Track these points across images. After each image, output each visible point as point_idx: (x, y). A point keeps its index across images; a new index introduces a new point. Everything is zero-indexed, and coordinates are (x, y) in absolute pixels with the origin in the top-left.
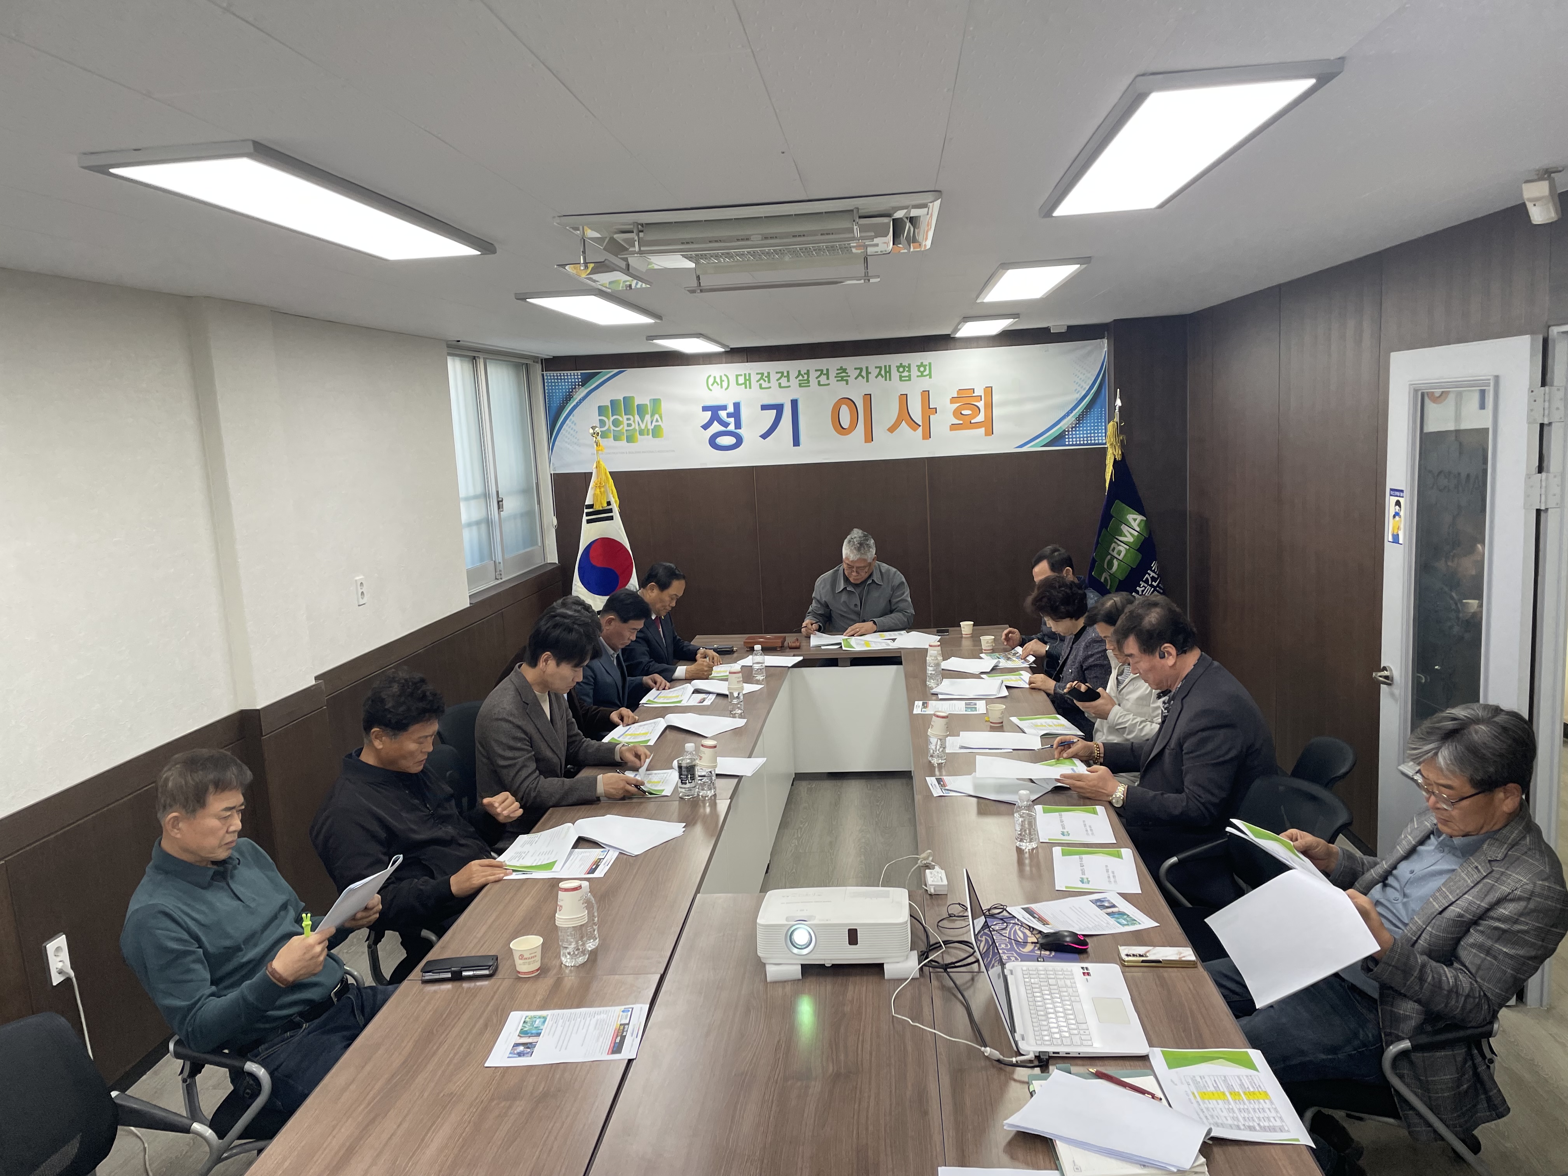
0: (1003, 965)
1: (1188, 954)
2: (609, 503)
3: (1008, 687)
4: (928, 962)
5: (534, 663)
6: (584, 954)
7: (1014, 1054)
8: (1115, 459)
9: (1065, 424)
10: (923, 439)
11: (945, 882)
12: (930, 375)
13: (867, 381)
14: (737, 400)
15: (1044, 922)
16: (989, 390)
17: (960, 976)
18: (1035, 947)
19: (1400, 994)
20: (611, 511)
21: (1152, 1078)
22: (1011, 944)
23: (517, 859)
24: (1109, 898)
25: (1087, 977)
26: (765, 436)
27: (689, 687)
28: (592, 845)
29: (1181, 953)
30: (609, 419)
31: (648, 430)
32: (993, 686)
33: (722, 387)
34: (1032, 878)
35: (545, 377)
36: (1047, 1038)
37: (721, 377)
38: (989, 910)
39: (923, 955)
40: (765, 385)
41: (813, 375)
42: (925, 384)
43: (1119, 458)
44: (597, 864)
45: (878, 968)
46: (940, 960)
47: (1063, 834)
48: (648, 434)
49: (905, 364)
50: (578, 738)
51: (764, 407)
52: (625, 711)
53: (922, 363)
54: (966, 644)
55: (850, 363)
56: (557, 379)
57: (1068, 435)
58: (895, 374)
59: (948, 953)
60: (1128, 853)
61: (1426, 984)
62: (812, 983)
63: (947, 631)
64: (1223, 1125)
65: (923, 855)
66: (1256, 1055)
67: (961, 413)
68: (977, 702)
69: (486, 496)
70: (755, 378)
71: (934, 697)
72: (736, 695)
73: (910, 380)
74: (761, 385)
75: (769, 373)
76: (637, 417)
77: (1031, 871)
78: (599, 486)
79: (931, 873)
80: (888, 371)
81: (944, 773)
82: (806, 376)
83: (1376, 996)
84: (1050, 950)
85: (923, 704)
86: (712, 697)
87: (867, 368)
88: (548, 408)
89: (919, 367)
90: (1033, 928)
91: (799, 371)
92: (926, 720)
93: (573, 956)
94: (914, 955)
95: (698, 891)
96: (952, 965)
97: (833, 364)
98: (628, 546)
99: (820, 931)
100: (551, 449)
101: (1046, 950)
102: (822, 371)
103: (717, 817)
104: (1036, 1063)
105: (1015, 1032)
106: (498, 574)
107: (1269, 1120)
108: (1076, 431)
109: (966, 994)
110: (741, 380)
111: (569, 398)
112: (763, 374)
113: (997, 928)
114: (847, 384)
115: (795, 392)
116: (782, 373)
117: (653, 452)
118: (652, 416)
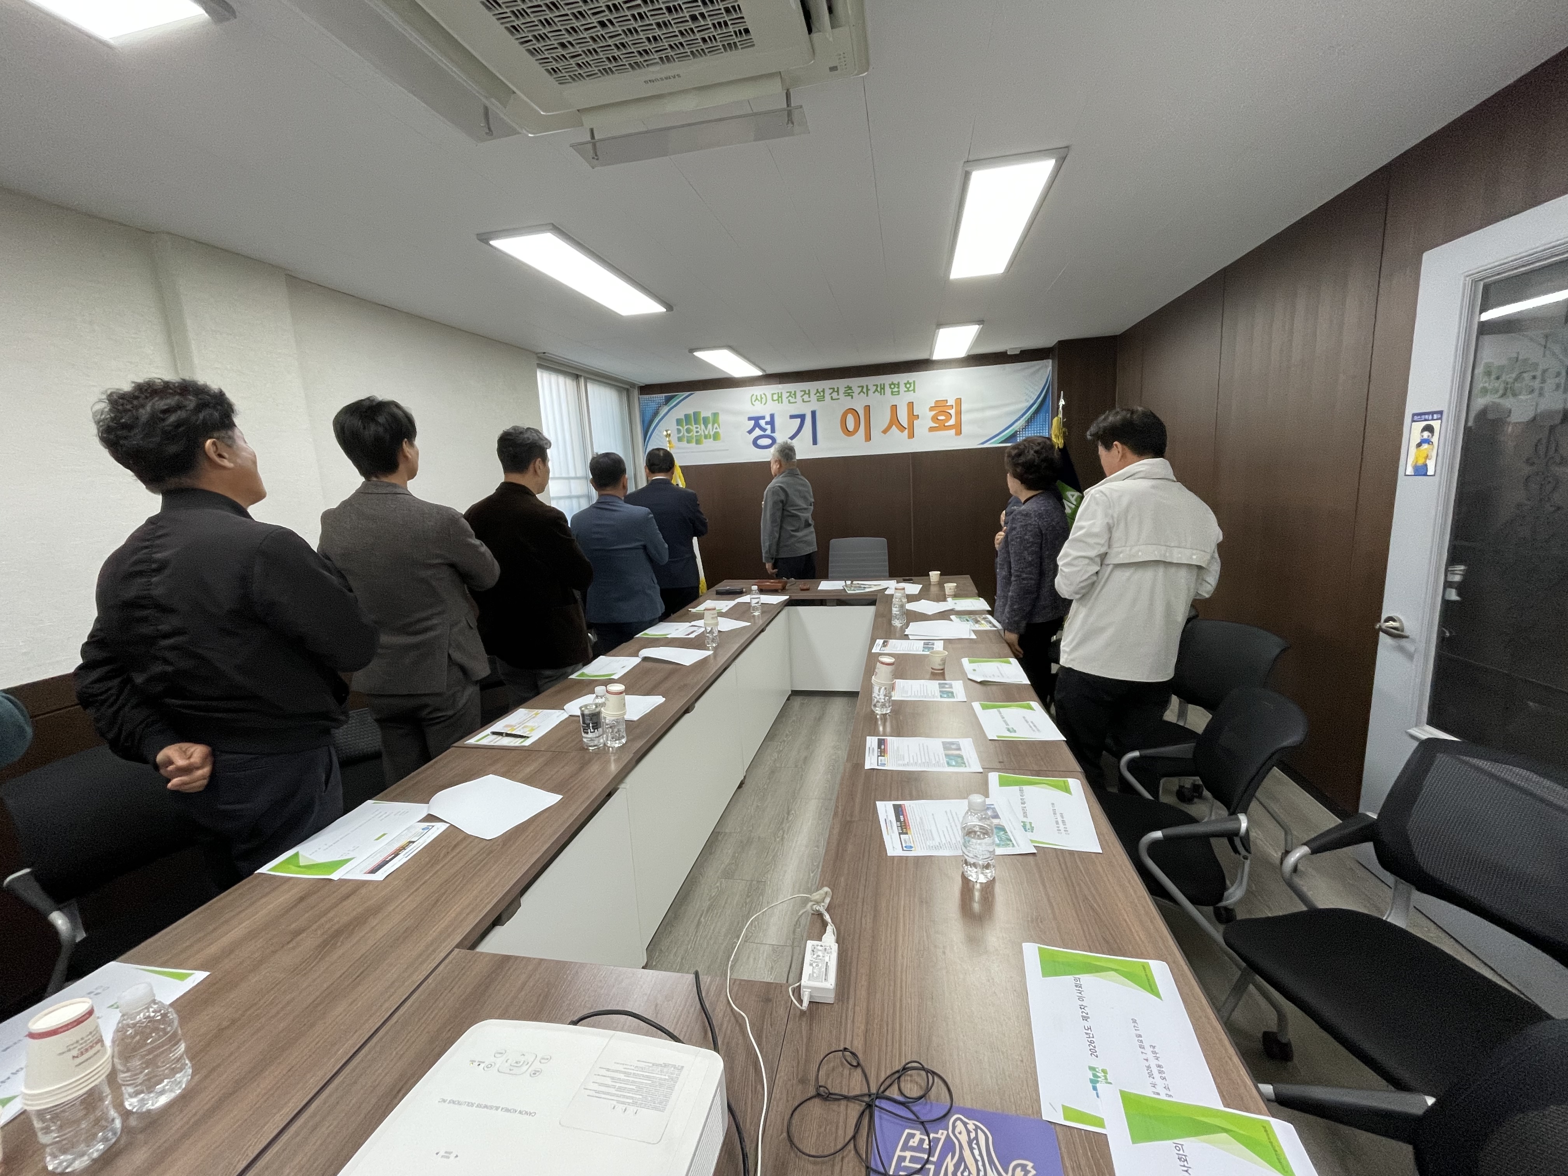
9: (1017, 426)
10: (909, 439)
12: (914, 390)
13: (867, 396)
14: (772, 413)
16: (959, 401)
30: (683, 428)
31: (710, 435)
33: (761, 403)
35: (640, 399)
37: (761, 395)
40: (792, 400)
41: (828, 392)
42: (910, 397)
48: (710, 438)
49: (896, 382)
51: (792, 417)
53: (908, 381)
54: (934, 590)
55: (855, 382)
56: (648, 400)
58: (888, 390)
63: (916, 579)
67: (937, 419)
68: (936, 643)
70: (785, 395)
71: (896, 637)
73: (898, 394)
74: (789, 400)
75: (795, 392)
76: (703, 426)
80: (883, 388)
81: (887, 731)
82: (822, 394)
85: (884, 643)
87: (867, 386)
88: (643, 422)
89: (906, 384)
91: (817, 390)
97: (842, 384)
102: (833, 389)
110: (775, 397)
111: (656, 414)
112: (791, 392)
114: (852, 398)
115: (814, 405)
116: (805, 391)
117: (713, 451)
118: (713, 425)
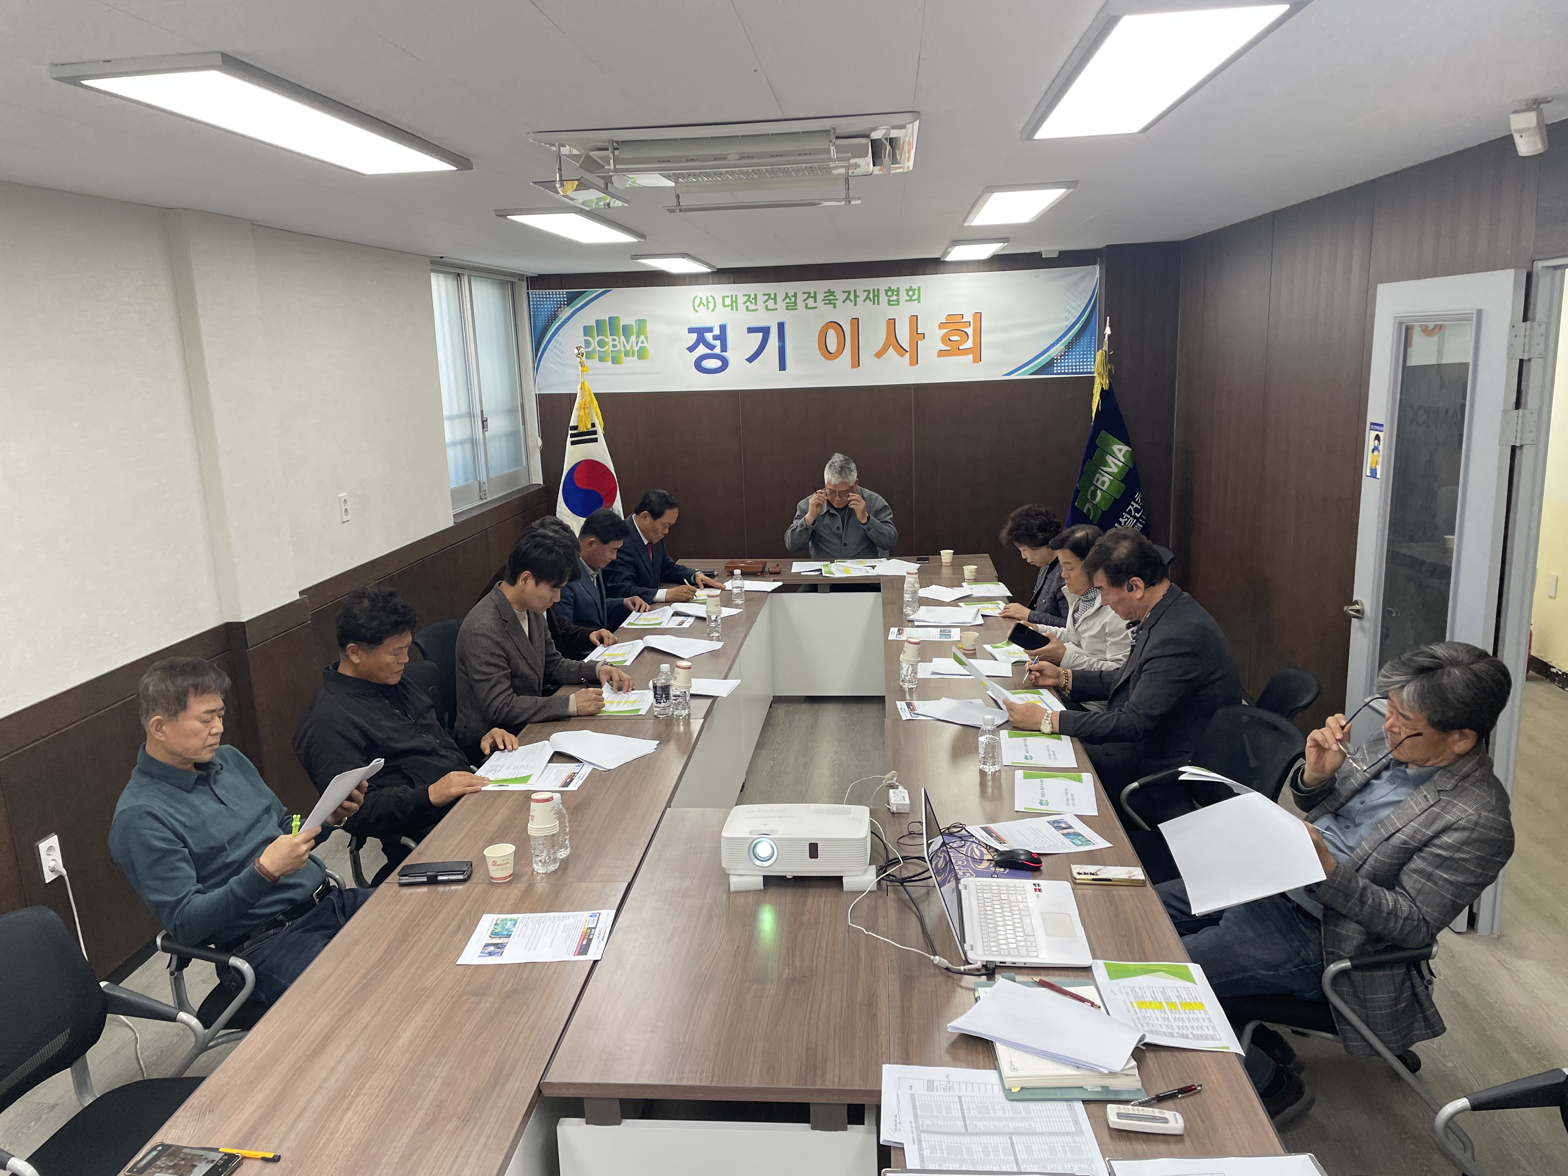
0: (958, 880)
1: (1138, 873)
2: (593, 425)
3: (983, 616)
4: (886, 876)
5: (513, 582)
6: (556, 862)
7: (963, 963)
8: (1102, 388)
9: (1054, 352)
10: (911, 365)
11: (908, 801)
12: (919, 300)
13: (855, 305)
14: (723, 323)
15: (1001, 841)
16: (978, 316)
17: (916, 890)
18: (991, 864)
19: (1342, 915)
20: (595, 433)
21: (1092, 988)
22: (968, 861)
23: (493, 772)
24: (1065, 820)
25: (1038, 893)
26: (750, 360)
27: (669, 610)
28: (566, 760)
29: (1130, 873)
30: (594, 340)
31: (633, 351)
32: (968, 614)
33: (708, 309)
34: (993, 799)
35: (531, 296)
36: (994, 949)
37: (707, 298)
38: (948, 829)
39: (882, 869)
40: (751, 307)
41: (801, 297)
42: (913, 308)
43: (1106, 387)
44: (571, 778)
45: (839, 880)
46: (897, 875)
47: (1026, 758)
48: (633, 356)
49: (894, 287)
50: (557, 658)
51: (751, 330)
52: (604, 632)
53: (911, 287)
54: (946, 572)
55: (839, 286)
56: (543, 298)
57: (1057, 363)
58: (883, 298)
59: (906, 868)
60: (1088, 778)
61: (1367, 907)
62: (773, 892)
63: (927, 559)
64: (1157, 1033)
65: (888, 776)
66: (1196, 969)
67: (949, 339)
68: (952, 629)
69: (470, 415)
70: (741, 300)
71: (910, 624)
72: (713, 618)
73: (898, 304)
74: (747, 307)
75: (755, 295)
76: (623, 339)
77: (993, 792)
78: (584, 407)
79: (894, 792)
80: (877, 295)
81: (914, 698)
82: (793, 299)
83: (1319, 915)
84: (1005, 868)
85: (899, 631)
86: (691, 620)
87: (855, 291)
88: (533, 327)
89: (907, 291)
90: (990, 847)
91: (787, 294)
92: (899, 646)
93: (544, 863)
94: (873, 869)
95: (668, 805)
96: (909, 879)
97: (820, 287)
98: (612, 469)
99: (782, 844)
100: (536, 369)
101: (1001, 867)
102: (809, 293)
103: (691, 735)
104: (984, 971)
105: (965, 942)
106: (482, 493)
107: (1202, 1029)
108: (1065, 359)
109: (920, 907)
110: (728, 301)
111: (554, 317)
112: (749, 296)
113: (955, 845)
114: (835, 307)
115: (783, 315)
116: (769, 295)
117: (638, 374)
118: (638, 337)
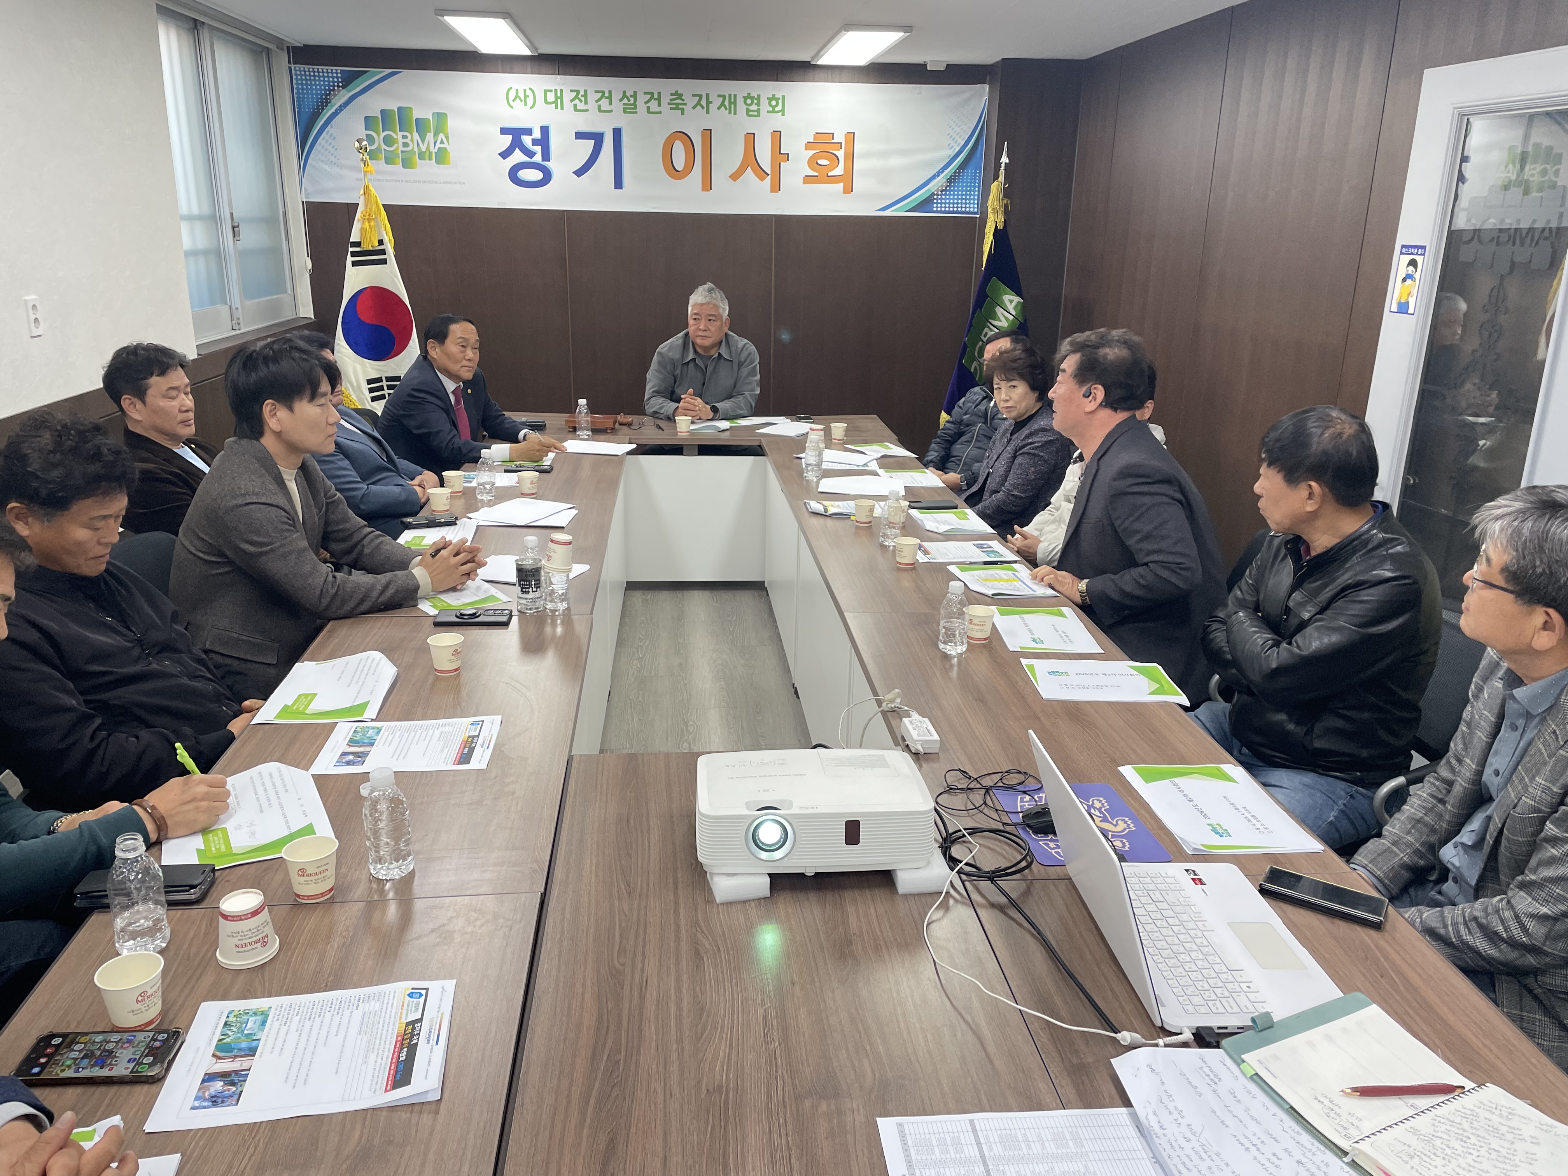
2: (381, 242)
8: (996, 227)
9: (934, 186)
10: (772, 191)
12: (783, 111)
13: (708, 112)
14: (545, 124)
16: (851, 137)
20: (383, 252)
26: (579, 173)
30: (379, 135)
31: (430, 153)
33: (526, 105)
35: (293, 72)
37: (525, 90)
40: (581, 106)
41: (642, 99)
42: (777, 122)
43: (1000, 226)
45: (887, 877)
48: (430, 159)
49: (754, 94)
51: (580, 136)
53: (774, 95)
55: (688, 87)
56: (310, 76)
57: (937, 199)
58: (741, 107)
67: (817, 163)
69: (216, 218)
70: (568, 96)
73: (758, 115)
74: (575, 106)
75: (586, 91)
76: (416, 136)
78: (368, 220)
80: (733, 102)
82: (632, 99)
87: (708, 95)
88: (297, 114)
89: (770, 99)
91: (624, 92)
97: (666, 86)
98: (407, 300)
100: (303, 167)
102: (652, 94)
106: (235, 323)
108: (945, 195)
110: (551, 97)
111: (325, 102)
112: (578, 92)
114: (683, 114)
115: (618, 119)
116: (603, 92)
117: (436, 182)
118: (436, 134)
